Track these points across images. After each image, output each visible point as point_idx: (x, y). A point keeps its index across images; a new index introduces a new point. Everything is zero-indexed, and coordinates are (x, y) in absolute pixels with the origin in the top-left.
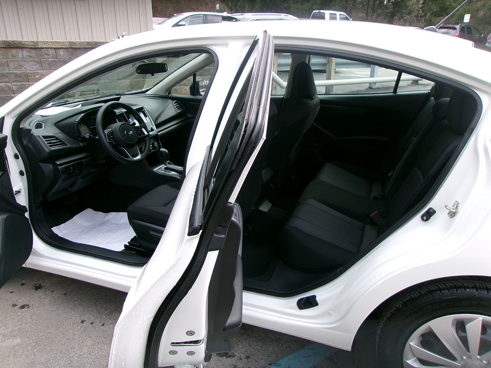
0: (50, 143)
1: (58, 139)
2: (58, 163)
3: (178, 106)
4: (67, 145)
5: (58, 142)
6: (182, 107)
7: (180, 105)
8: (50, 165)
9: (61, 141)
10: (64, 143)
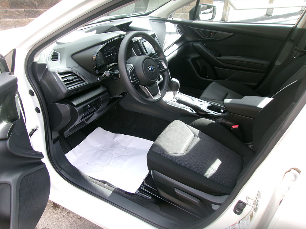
0: (68, 81)
1: (75, 75)
2: (75, 103)
3: (179, 30)
4: (84, 81)
5: (75, 78)
6: (182, 30)
7: (181, 29)
8: (66, 105)
9: (79, 77)
10: (82, 80)
